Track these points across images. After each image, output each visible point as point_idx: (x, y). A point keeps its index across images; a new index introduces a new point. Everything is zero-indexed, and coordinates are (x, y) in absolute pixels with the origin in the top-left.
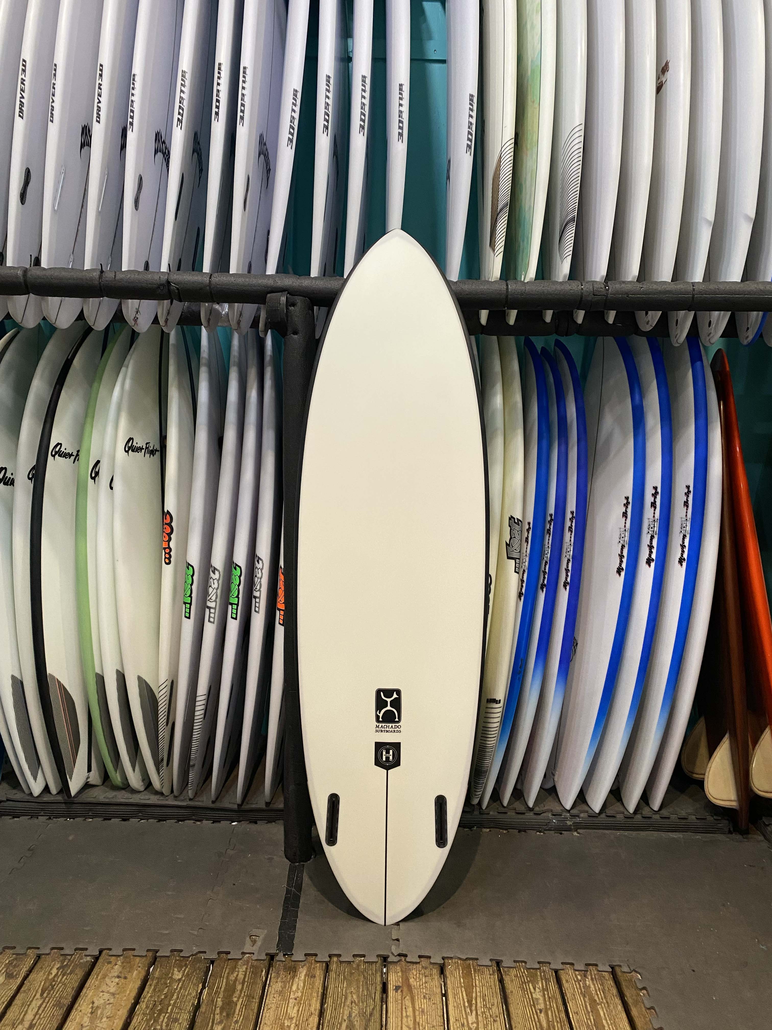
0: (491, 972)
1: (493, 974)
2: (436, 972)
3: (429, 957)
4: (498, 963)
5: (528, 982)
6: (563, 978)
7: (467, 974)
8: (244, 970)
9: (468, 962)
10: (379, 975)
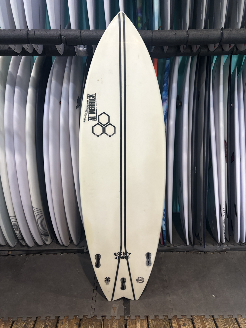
0: (211, 321)
1: (212, 322)
2: (190, 322)
3: (186, 316)
4: (213, 316)
5: (227, 324)
6: (240, 321)
7: (202, 322)
8: (116, 325)
9: (201, 316)
10: (168, 324)
